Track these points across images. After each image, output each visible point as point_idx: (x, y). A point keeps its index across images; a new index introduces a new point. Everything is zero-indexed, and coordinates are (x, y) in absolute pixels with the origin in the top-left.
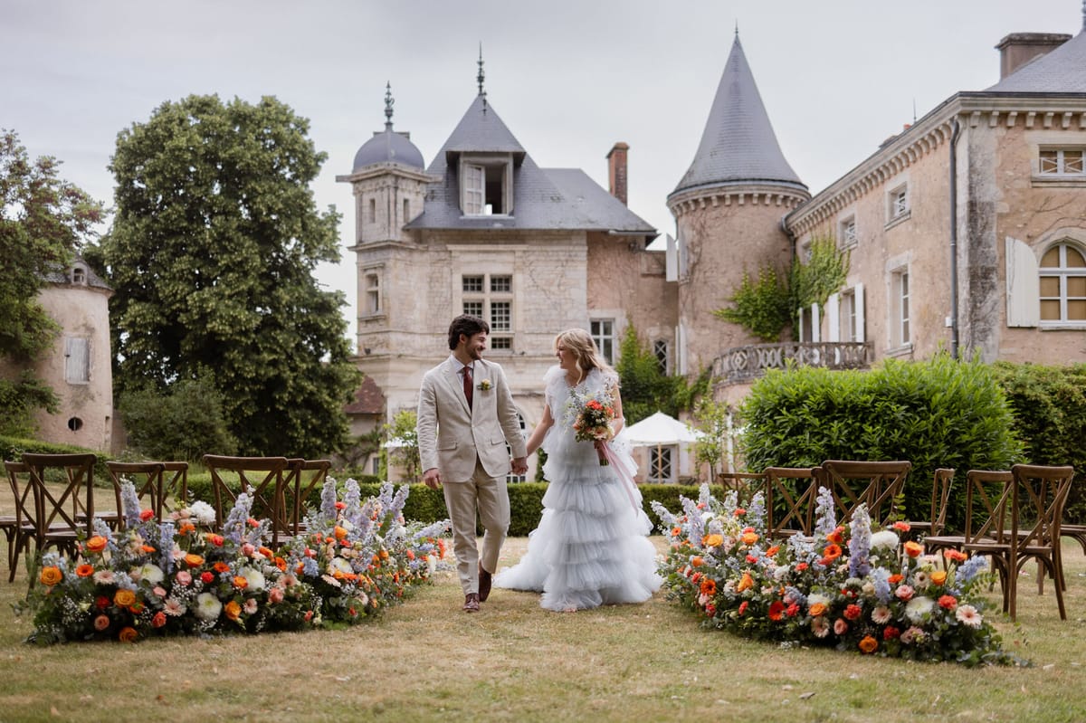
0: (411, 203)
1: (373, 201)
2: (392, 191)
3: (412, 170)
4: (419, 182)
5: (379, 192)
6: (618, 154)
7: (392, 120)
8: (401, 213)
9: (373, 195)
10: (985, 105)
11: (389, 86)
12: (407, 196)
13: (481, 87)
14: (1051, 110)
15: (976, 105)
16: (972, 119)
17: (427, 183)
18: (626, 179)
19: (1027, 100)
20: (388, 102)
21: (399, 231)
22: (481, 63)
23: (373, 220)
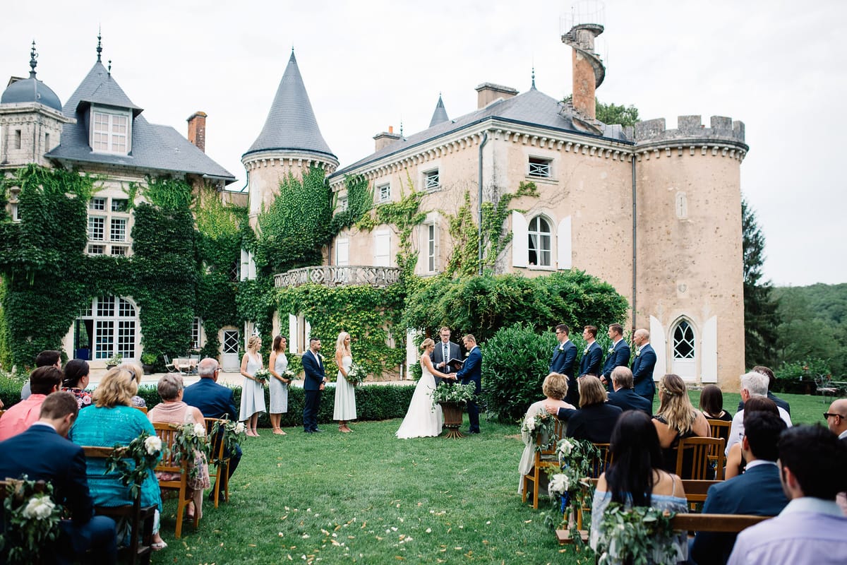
0: (51, 136)
1: (19, 132)
2: (37, 126)
3: (53, 111)
4: (58, 121)
5: (25, 125)
6: (197, 120)
7: (35, 69)
8: (43, 144)
9: (18, 127)
10: (504, 126)
11: (34, 44)
12: (48, 131)
13: (99, 56)
14: (536, 135)
15: (500, 126)
16: (496, 133)
17: (64, 123)
18: (204, 137)
19: (526, 127)
20: (33, 55)
21: (42, 158)
22: (100, 38)
23: (19, 147)
